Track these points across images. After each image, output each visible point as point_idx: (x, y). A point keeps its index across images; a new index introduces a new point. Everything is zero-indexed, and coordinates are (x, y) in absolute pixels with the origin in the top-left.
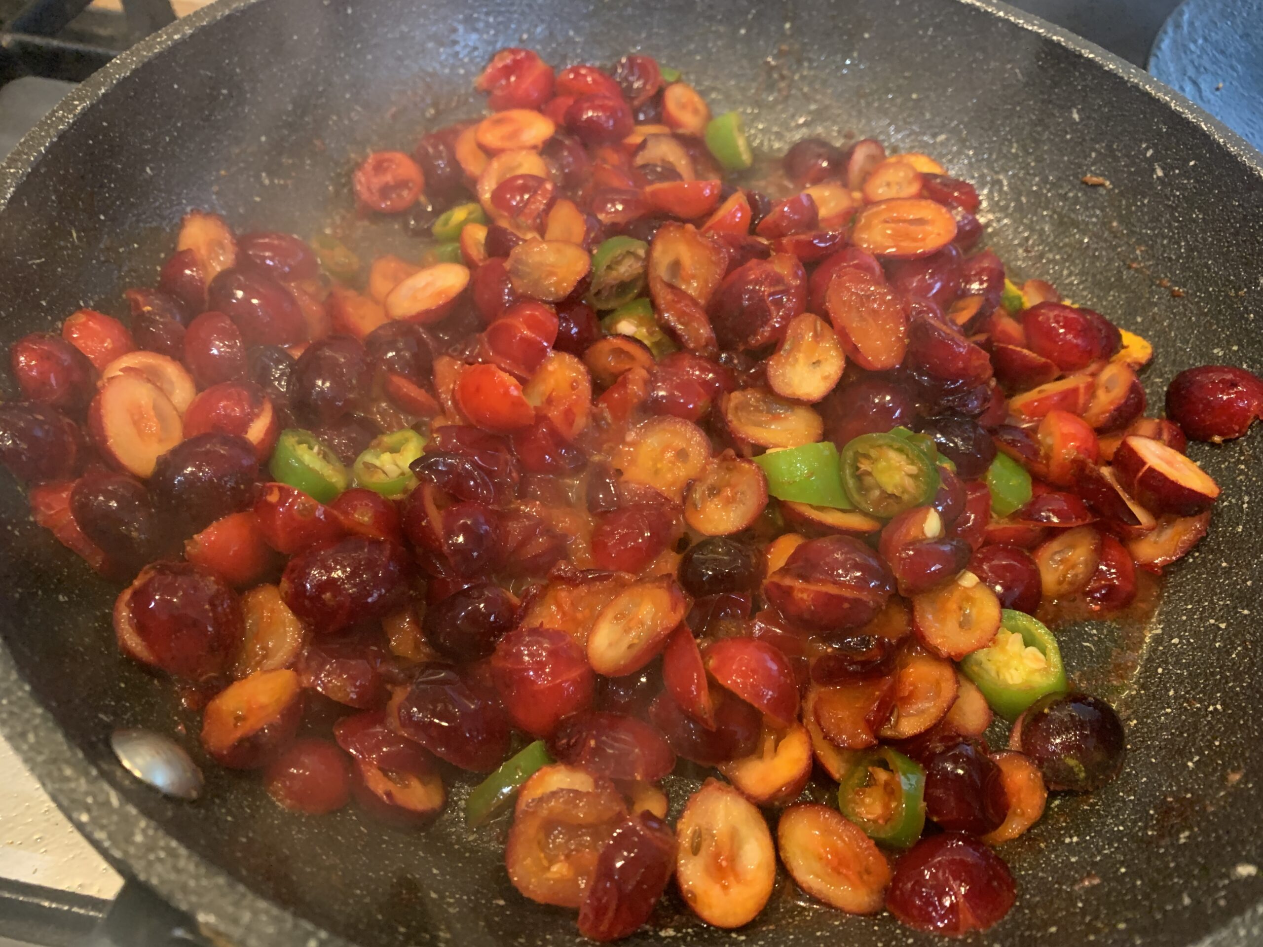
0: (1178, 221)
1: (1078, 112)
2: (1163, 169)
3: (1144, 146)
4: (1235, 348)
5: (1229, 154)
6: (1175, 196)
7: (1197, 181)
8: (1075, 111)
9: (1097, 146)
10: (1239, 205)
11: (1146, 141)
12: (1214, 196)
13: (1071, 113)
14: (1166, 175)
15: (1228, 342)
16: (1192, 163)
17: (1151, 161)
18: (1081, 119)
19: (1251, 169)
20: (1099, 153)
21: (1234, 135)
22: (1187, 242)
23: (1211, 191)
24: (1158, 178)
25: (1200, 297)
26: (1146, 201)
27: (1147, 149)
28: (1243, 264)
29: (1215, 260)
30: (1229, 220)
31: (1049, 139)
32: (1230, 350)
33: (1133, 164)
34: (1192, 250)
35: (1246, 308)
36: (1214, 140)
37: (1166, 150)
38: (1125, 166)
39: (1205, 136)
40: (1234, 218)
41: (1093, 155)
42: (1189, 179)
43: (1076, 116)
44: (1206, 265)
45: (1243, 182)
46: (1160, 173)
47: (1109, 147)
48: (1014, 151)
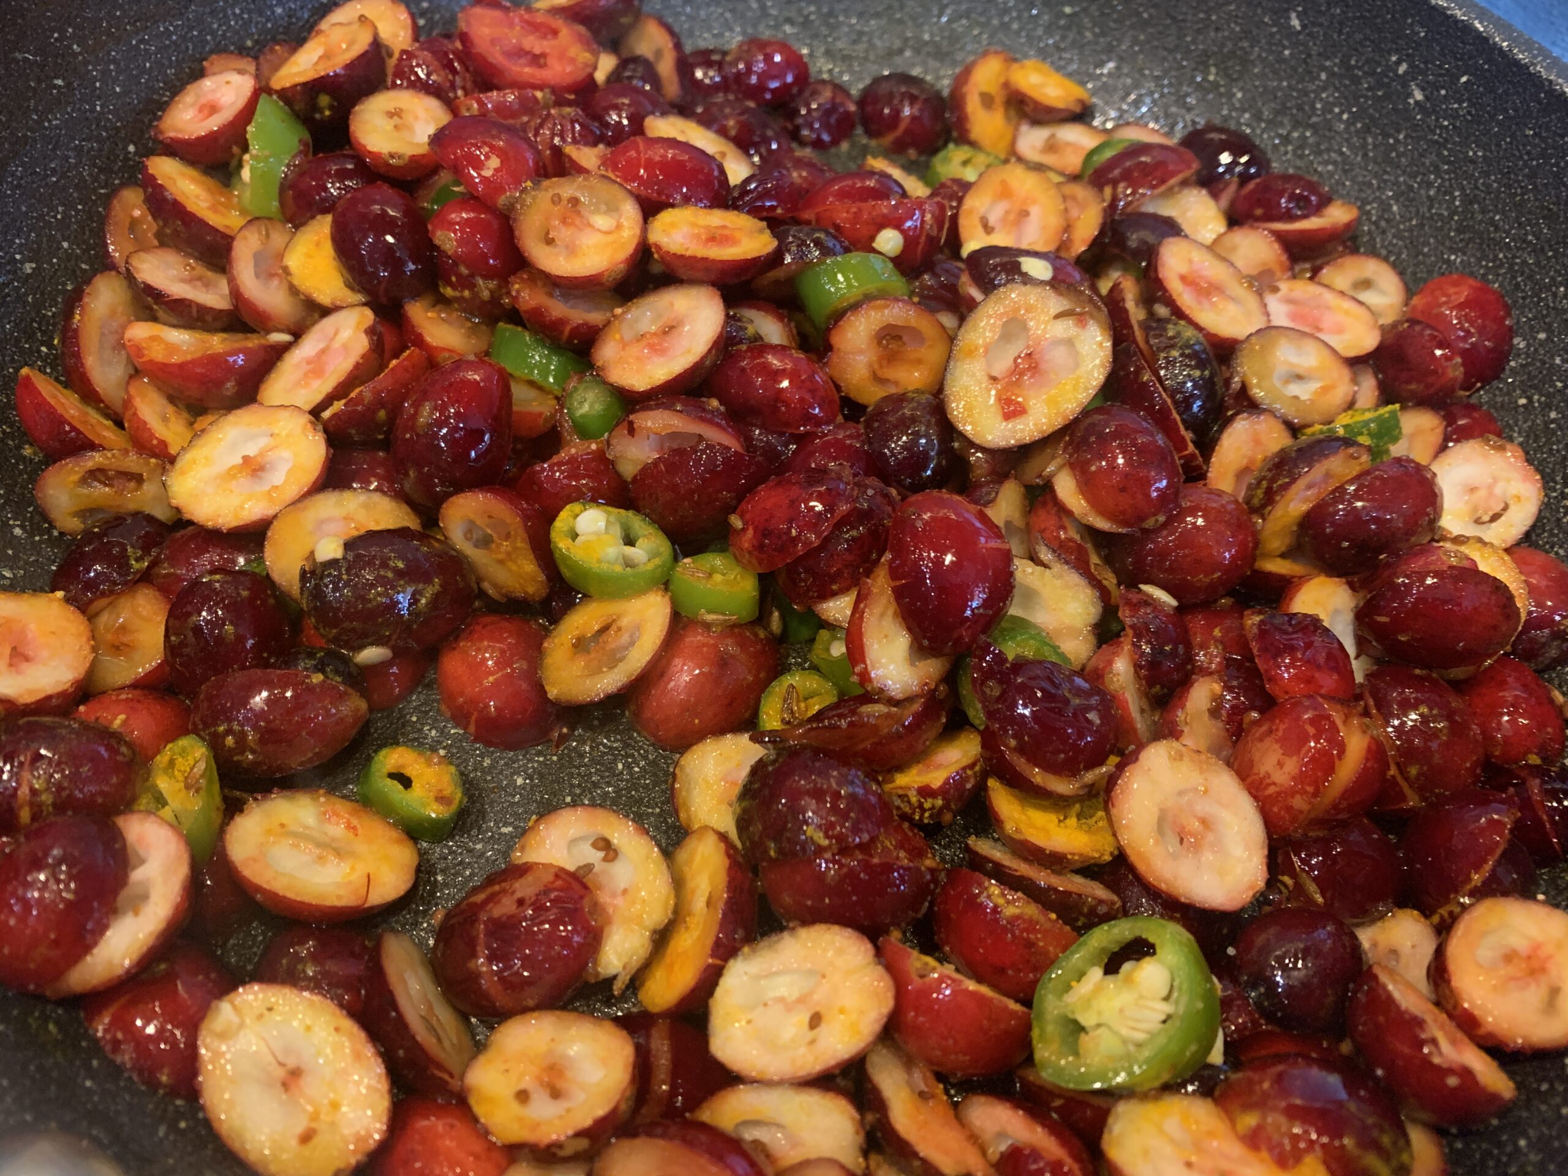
0: (1448, 163)
1: (1298, 17)
2: (1423, 89)
3: (1394, 59)
4: (1542, 336)
5: (1517, 63)
6: (1442, 127)
7: (1472, 104)
8: (1293, 15)
9: (1328, 63)
10: (1535, 134)
11: (1397, 51)
12: (1500, 124)
13: (1289, 18)
14: (1427, 98)
15: (1532, 328)
16: (1464, 79)
17: (1404, 81)
18: (1304, 27)
19: (1551, 82)
20: (1331, 74)
21: (1521, 35)
22: (1463, 189)
23: (1493, 117)
24: (1417, 102)
25: (1486, 267)
26: (1401, 137)
27: (1398, 63)
28: (1544, 218)
29: (1503, 213)
30: (1521, 158)
31: (1259, 56)
32: (1535, 338)
33: (1380, 85)
34: (1471, 203)
35: (1553, 279)
36: (1495, 43)
37: (1426, 63)
38: (1369, 89)
39: (1482, 40)
40: (1528, 153)
41: (1323, 76)
42: (1460, 102)
43: (1295, 23)
44: (1492, 221)
45: (1539, 102)
46: (1419, 96)
47: (1345, 63)
48: (1211, 78)
